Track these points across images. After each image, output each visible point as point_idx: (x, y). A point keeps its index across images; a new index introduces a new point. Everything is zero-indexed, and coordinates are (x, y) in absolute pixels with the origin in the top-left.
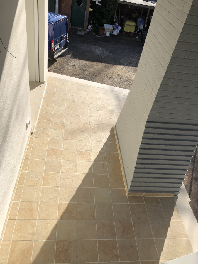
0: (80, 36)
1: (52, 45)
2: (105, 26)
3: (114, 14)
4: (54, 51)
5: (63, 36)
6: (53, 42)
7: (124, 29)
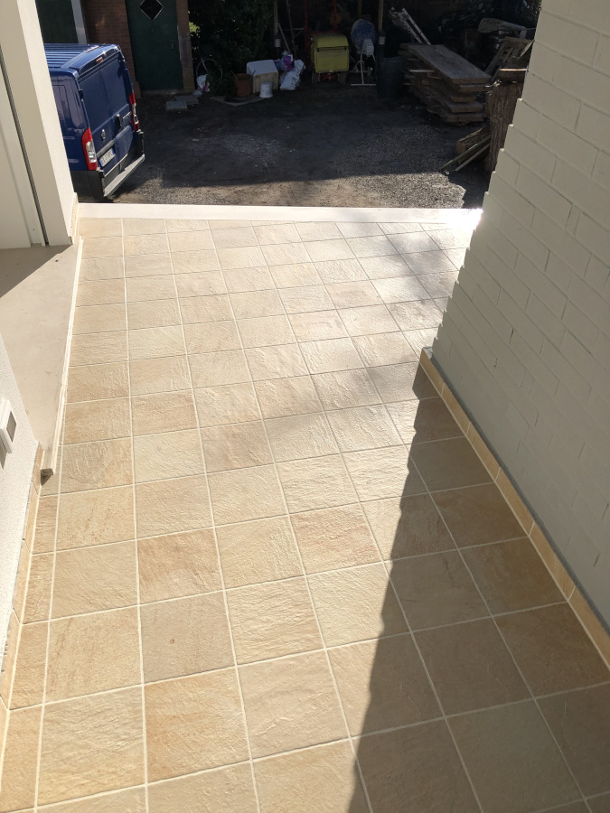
0: (175, 115)
1: (88, 149)
2: (254, 67)
3: (272, 26)
4: (98, 169)
5: (118, 115)
6: (89, 140)
7: (313, 65)
